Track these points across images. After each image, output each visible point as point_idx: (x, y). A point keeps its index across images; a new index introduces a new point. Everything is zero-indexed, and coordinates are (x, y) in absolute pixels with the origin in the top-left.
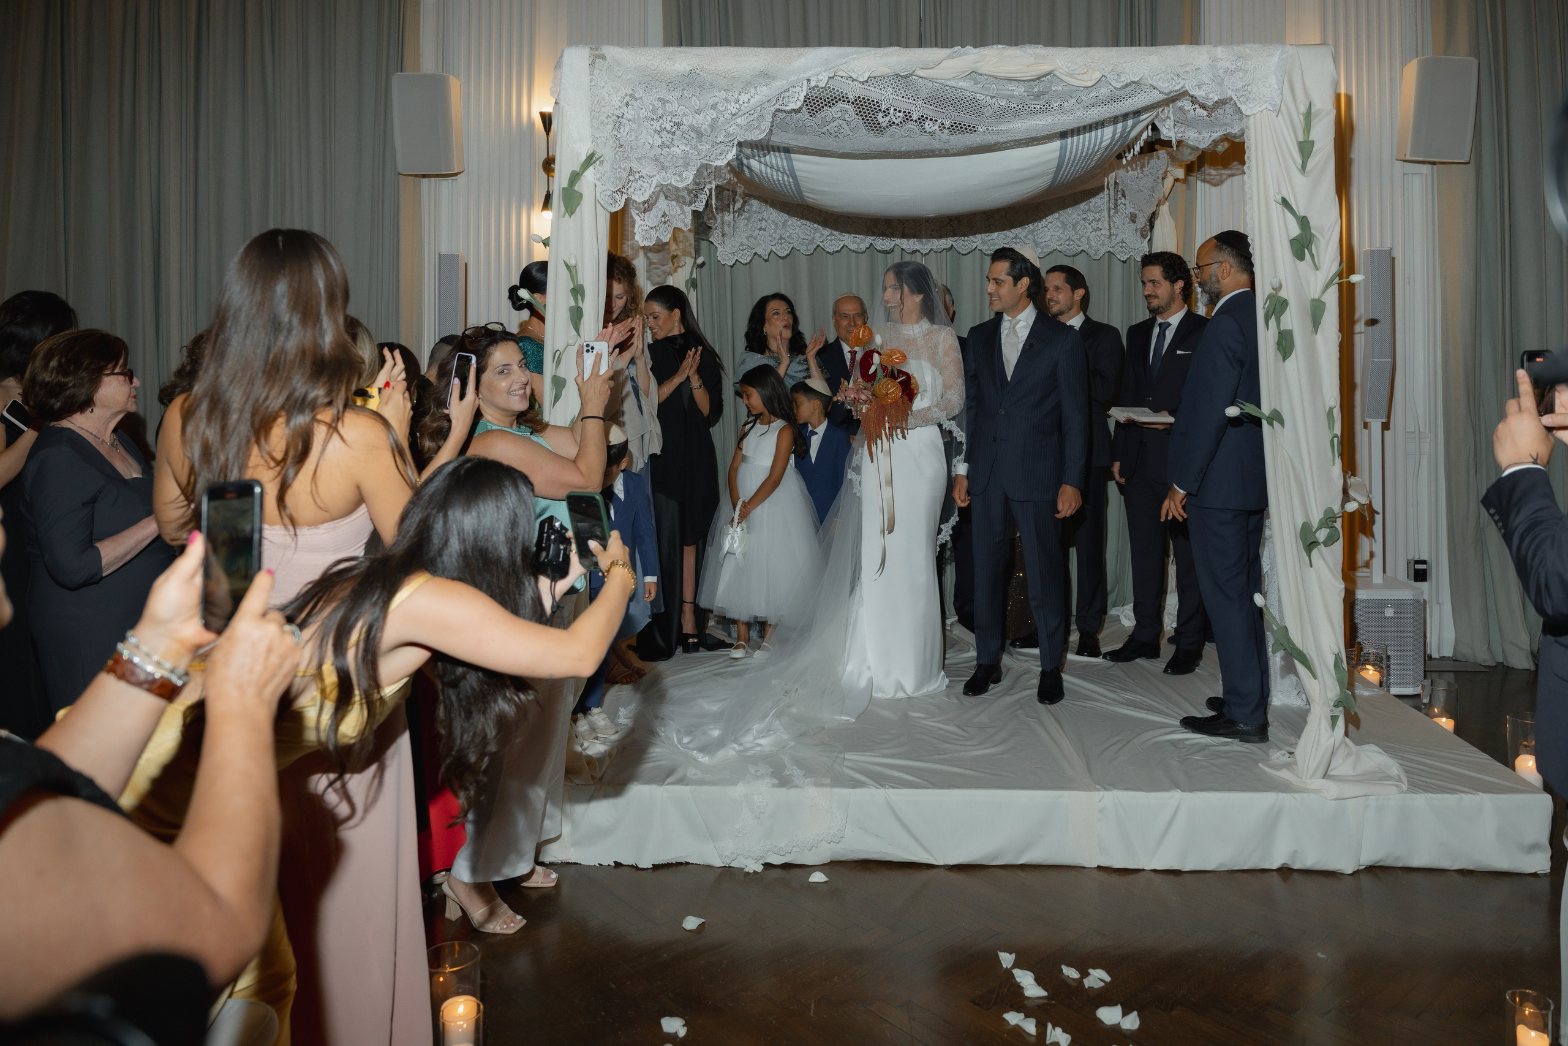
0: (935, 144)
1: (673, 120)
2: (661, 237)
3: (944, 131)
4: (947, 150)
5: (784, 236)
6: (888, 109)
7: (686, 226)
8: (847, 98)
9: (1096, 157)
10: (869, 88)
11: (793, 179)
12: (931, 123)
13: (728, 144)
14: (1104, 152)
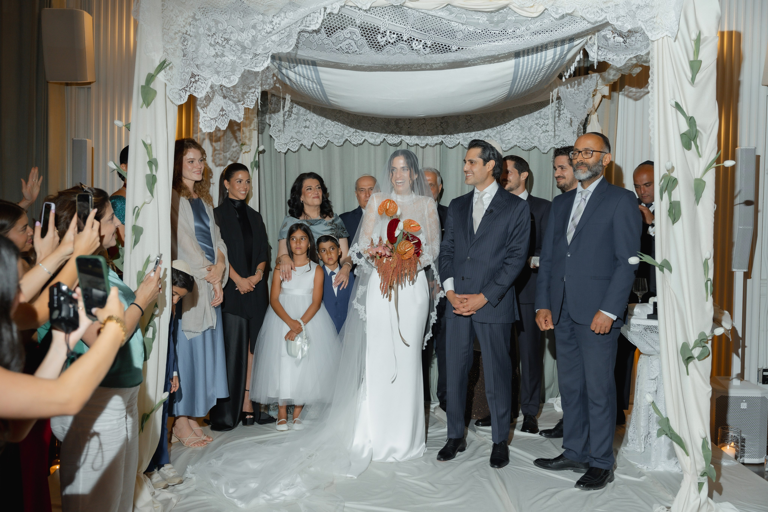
0: (421, 60)
1: (224, 36)
2: (220, 126)
3: (426, 48)
4: (431, 66)
5: (322, 132)
6: (385, 32)
7: (240, 119)
8: (355, 23)
9: (542, 74)
10: (371, 15)
11: (320, 86)
12: (417, 43)
13: (265, 55)
14: (547, 70)
